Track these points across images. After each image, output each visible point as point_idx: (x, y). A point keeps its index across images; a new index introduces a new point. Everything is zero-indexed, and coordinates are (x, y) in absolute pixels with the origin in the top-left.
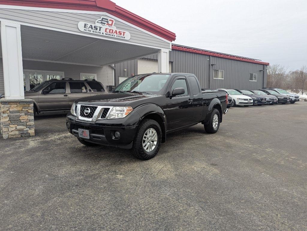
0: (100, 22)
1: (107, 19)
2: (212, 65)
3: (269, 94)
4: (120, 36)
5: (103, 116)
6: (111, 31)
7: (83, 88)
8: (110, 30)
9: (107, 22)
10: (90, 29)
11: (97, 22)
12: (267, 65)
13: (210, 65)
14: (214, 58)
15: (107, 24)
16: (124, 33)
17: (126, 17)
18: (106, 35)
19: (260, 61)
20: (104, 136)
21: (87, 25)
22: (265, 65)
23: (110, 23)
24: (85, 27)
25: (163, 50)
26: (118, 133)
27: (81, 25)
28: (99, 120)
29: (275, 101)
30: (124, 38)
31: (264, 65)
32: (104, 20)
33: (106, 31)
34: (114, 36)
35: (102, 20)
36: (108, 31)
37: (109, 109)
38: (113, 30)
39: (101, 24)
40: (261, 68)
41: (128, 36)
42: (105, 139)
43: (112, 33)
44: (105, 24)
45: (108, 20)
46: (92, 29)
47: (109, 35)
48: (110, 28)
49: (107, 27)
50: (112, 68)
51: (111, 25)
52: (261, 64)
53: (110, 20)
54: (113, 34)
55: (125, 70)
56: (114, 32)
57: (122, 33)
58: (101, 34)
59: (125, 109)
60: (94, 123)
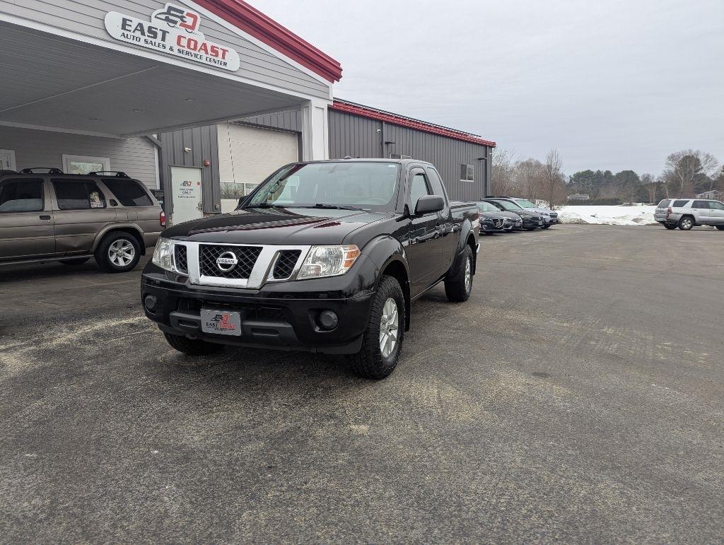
0: (163, 17)
1: (182, 12)
2: (387, 143)
3: (503, 209)
4: (216, 58)
5: (281, 272)
6: (192, 43)
7: (95, 196)
8: (190, 40)
9: (182, 18)
10: (138, 34)
11: (155, 17)
12: (491, 147)
13: (382, 144)
14: (390, 126)
15: (181, 25)
16: (224, 51)
17: (228, 10)
18: (181, 55)
19: (478, 138)
20: (290, 326)
21: (128, 23)
22: (488, 146)
23: (189, 21)
24: (123, 28)
25: (315, 102)
26: (333, 316)
27: (113, 21)
28: (270, 283)
29: (518, 224)
30: (225, 64)
31: (486, 146)
32: (172, 12)
33: (179, 43)
34: (199, 57)
35: (168, 13)
36: (184, 42)
37: (298, 253)
38: (196, 43)
39: (166, 22)
40: (480, 152)
41: (233, 60)
42: (292, 334)
43: (195, 48)
44: (175, 22)
45: (184, 14)
46: (143, 34)
47: (187, 53)
48: (189, 36)
49: (182, 32)
50: (152, 143)
51: (193, 27)
52: (479, 144)
53: (189, 14)
54: (197, 52)
55: (186, 149)
56: (201, 48)
57: (220, 53)
58: (167, 50)
59: (345, 251)
60: (258, 292)
